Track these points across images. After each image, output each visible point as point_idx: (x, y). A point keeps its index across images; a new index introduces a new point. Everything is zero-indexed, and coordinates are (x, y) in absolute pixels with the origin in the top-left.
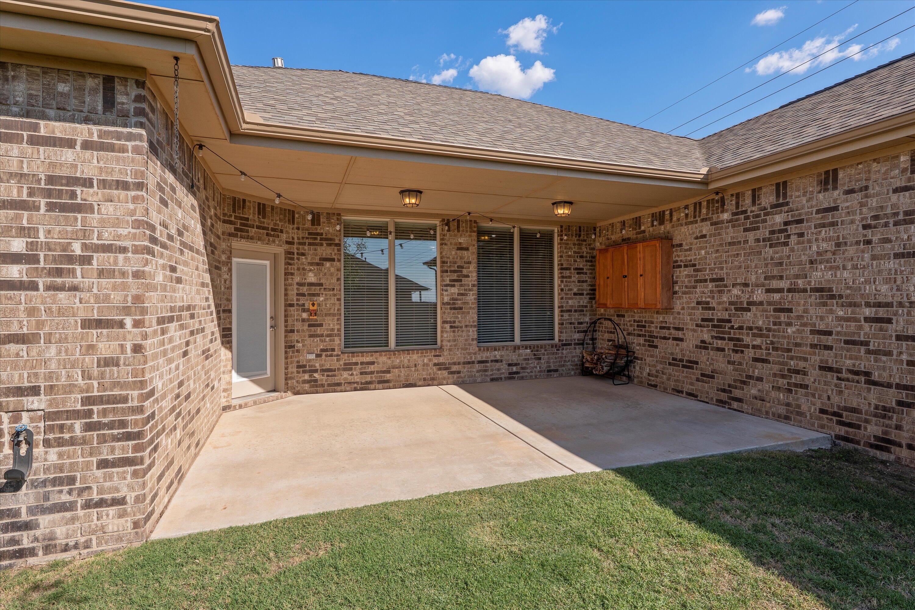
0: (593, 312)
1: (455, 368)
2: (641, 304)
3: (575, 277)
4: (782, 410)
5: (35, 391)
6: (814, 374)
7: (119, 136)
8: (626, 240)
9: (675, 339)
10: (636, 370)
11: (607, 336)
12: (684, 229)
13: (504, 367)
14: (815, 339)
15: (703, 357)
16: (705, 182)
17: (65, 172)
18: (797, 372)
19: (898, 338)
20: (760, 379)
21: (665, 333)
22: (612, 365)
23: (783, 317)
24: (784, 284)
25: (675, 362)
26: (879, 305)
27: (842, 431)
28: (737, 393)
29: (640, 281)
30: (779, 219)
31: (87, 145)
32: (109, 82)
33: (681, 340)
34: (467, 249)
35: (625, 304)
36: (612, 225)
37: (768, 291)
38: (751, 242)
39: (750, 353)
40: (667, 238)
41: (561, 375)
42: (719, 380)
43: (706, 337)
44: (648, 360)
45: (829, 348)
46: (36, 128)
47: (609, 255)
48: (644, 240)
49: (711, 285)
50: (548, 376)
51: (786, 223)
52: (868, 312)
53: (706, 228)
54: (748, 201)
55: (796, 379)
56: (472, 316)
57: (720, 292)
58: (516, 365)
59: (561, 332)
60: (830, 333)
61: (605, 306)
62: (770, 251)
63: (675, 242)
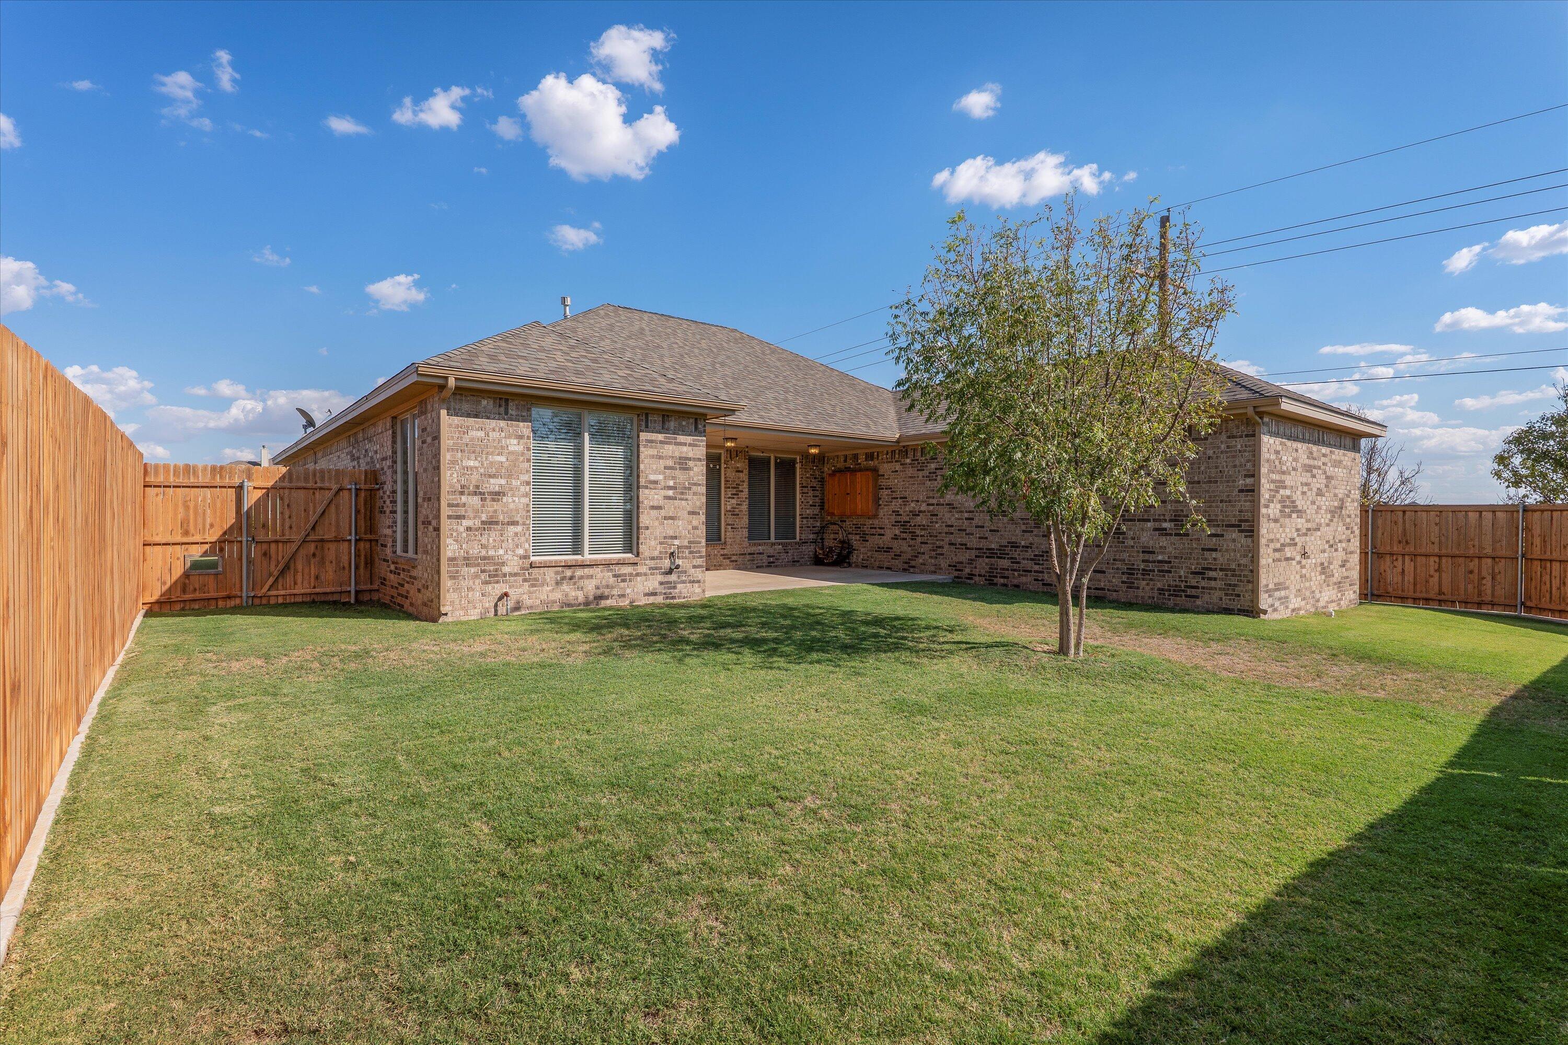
0: (822, 519)
1: (734, 558)
2: (859, 512)
3: (811, 493)
4: (933, 568)
5: (675, 538)
6: (947, 547)
7: (698, 440)
8: (848, 469)
9: (880, 535)
10: (854, 558)
11: (832, 536)
12: (886, 465)
13: (765, 557)
14: (946, 530)
15: (895, 544)
16: (898, 442)
17: (684, 455)
18: (940, 547)
19: (977, 527)
20: (924, 553)
21: (873, 531)
22: (839, 555)
23: (934, 519)
24: (935, 501)
25: (879, 549)
26: (970, 512)
27: (956, 573)
28: (913, 563)
29: (859, 497)
30: (933, 466)
31: (690, 445)
32: (696, 419)
33: (883, 535)
34: (742, 472)
35: (848, 512)
36: (838, 457)
37: (928, 505)
38: (920, 478)
39: (919, 539)
40: (875, 470)
41: (801, 565)
42: (905, 557)
43: (897, 532)
44: (862, 550)
45: (952, 533)
46: (676, 438)
47: (836, 479)
48: (860, 470)
49: (900, 501)
50: (793, 565)
51: (936, 469)
52: (966, 515)
53: (898, 467)
54: (919, 454)
55: (939, 550)
56: (745, 520)
57: (905, 505)
58: (773, 556)
59: (801, 533)
60: (952, 526)
61: (833, 514)
62: (928, 483)
63: (880, 473)
